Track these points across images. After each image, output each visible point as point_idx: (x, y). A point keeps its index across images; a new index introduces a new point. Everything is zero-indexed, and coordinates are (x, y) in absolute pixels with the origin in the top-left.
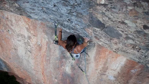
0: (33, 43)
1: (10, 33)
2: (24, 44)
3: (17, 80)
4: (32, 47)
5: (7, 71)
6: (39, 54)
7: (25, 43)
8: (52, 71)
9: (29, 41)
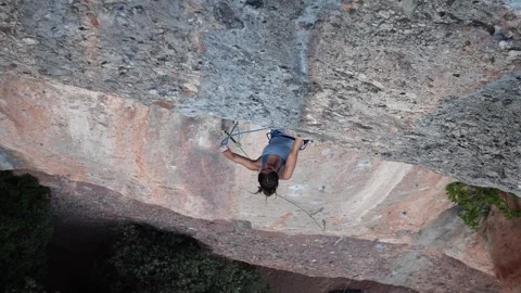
0: (113, 107)
1: (48, 95)
2: (88, 113)
3: (41, 183)
4: (111, 115)
5: (11, 168)
6: (130, 125)
7: (91, 110)
8: (165, 151)
9: (102, 104)
